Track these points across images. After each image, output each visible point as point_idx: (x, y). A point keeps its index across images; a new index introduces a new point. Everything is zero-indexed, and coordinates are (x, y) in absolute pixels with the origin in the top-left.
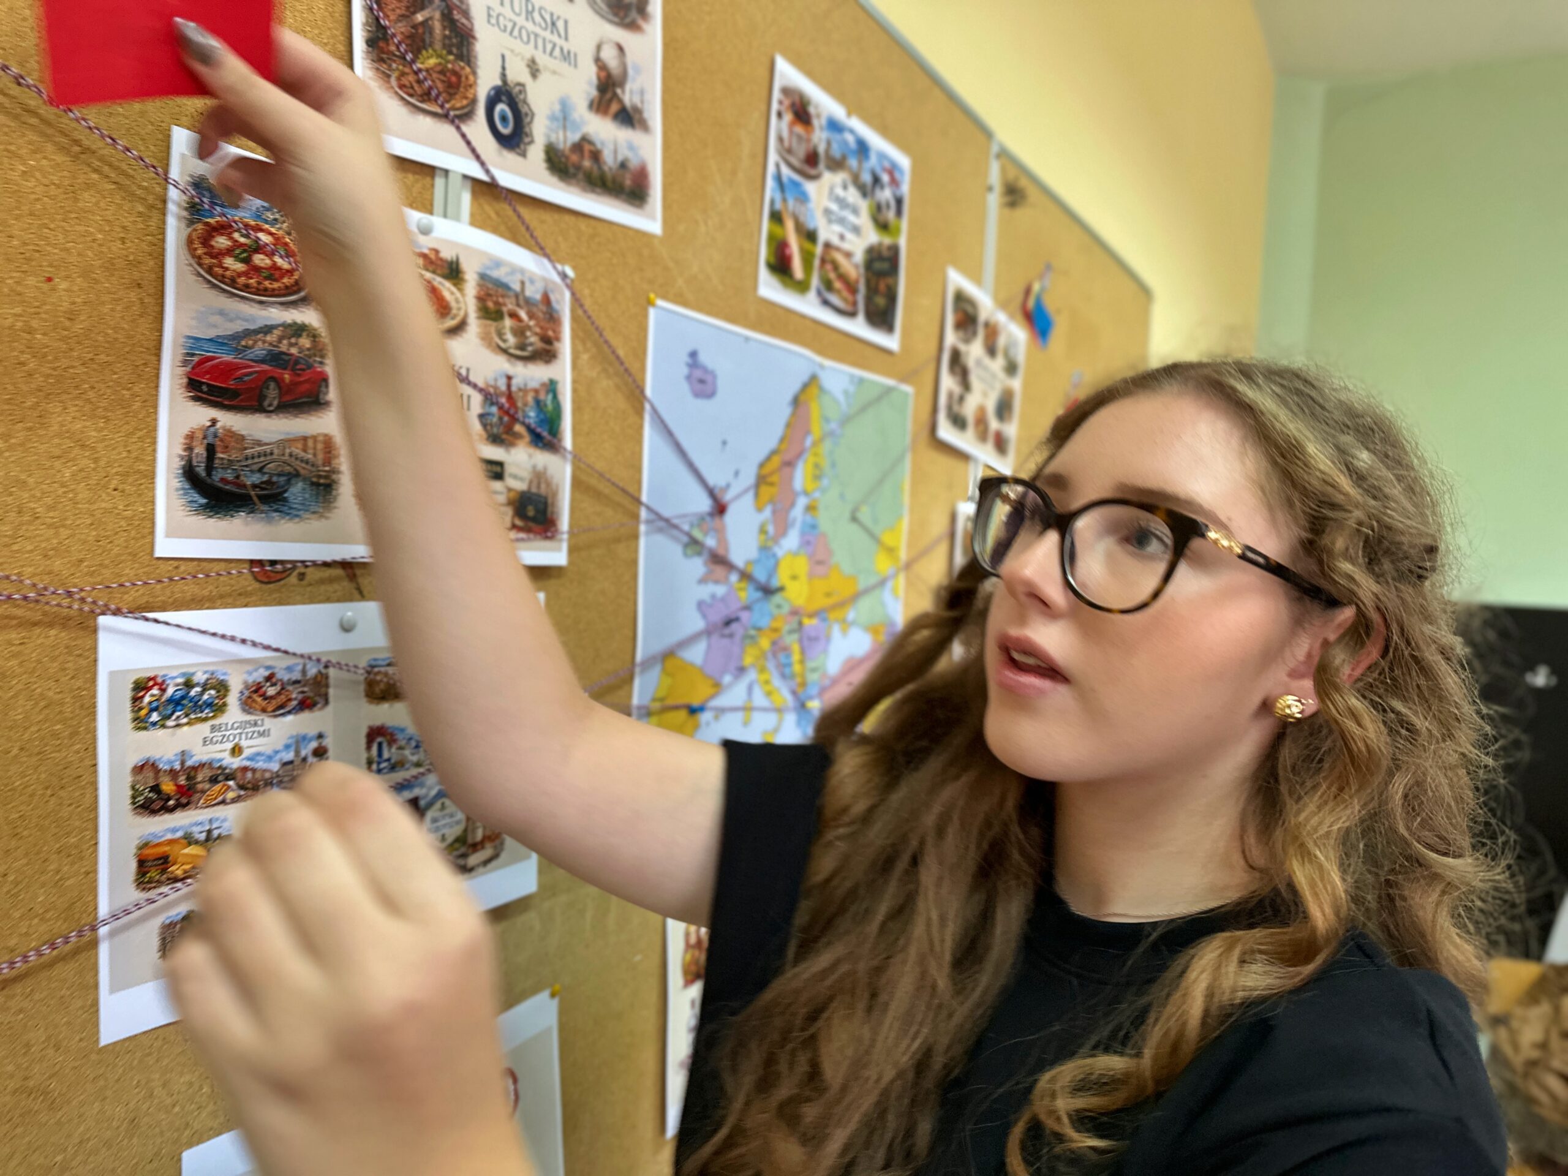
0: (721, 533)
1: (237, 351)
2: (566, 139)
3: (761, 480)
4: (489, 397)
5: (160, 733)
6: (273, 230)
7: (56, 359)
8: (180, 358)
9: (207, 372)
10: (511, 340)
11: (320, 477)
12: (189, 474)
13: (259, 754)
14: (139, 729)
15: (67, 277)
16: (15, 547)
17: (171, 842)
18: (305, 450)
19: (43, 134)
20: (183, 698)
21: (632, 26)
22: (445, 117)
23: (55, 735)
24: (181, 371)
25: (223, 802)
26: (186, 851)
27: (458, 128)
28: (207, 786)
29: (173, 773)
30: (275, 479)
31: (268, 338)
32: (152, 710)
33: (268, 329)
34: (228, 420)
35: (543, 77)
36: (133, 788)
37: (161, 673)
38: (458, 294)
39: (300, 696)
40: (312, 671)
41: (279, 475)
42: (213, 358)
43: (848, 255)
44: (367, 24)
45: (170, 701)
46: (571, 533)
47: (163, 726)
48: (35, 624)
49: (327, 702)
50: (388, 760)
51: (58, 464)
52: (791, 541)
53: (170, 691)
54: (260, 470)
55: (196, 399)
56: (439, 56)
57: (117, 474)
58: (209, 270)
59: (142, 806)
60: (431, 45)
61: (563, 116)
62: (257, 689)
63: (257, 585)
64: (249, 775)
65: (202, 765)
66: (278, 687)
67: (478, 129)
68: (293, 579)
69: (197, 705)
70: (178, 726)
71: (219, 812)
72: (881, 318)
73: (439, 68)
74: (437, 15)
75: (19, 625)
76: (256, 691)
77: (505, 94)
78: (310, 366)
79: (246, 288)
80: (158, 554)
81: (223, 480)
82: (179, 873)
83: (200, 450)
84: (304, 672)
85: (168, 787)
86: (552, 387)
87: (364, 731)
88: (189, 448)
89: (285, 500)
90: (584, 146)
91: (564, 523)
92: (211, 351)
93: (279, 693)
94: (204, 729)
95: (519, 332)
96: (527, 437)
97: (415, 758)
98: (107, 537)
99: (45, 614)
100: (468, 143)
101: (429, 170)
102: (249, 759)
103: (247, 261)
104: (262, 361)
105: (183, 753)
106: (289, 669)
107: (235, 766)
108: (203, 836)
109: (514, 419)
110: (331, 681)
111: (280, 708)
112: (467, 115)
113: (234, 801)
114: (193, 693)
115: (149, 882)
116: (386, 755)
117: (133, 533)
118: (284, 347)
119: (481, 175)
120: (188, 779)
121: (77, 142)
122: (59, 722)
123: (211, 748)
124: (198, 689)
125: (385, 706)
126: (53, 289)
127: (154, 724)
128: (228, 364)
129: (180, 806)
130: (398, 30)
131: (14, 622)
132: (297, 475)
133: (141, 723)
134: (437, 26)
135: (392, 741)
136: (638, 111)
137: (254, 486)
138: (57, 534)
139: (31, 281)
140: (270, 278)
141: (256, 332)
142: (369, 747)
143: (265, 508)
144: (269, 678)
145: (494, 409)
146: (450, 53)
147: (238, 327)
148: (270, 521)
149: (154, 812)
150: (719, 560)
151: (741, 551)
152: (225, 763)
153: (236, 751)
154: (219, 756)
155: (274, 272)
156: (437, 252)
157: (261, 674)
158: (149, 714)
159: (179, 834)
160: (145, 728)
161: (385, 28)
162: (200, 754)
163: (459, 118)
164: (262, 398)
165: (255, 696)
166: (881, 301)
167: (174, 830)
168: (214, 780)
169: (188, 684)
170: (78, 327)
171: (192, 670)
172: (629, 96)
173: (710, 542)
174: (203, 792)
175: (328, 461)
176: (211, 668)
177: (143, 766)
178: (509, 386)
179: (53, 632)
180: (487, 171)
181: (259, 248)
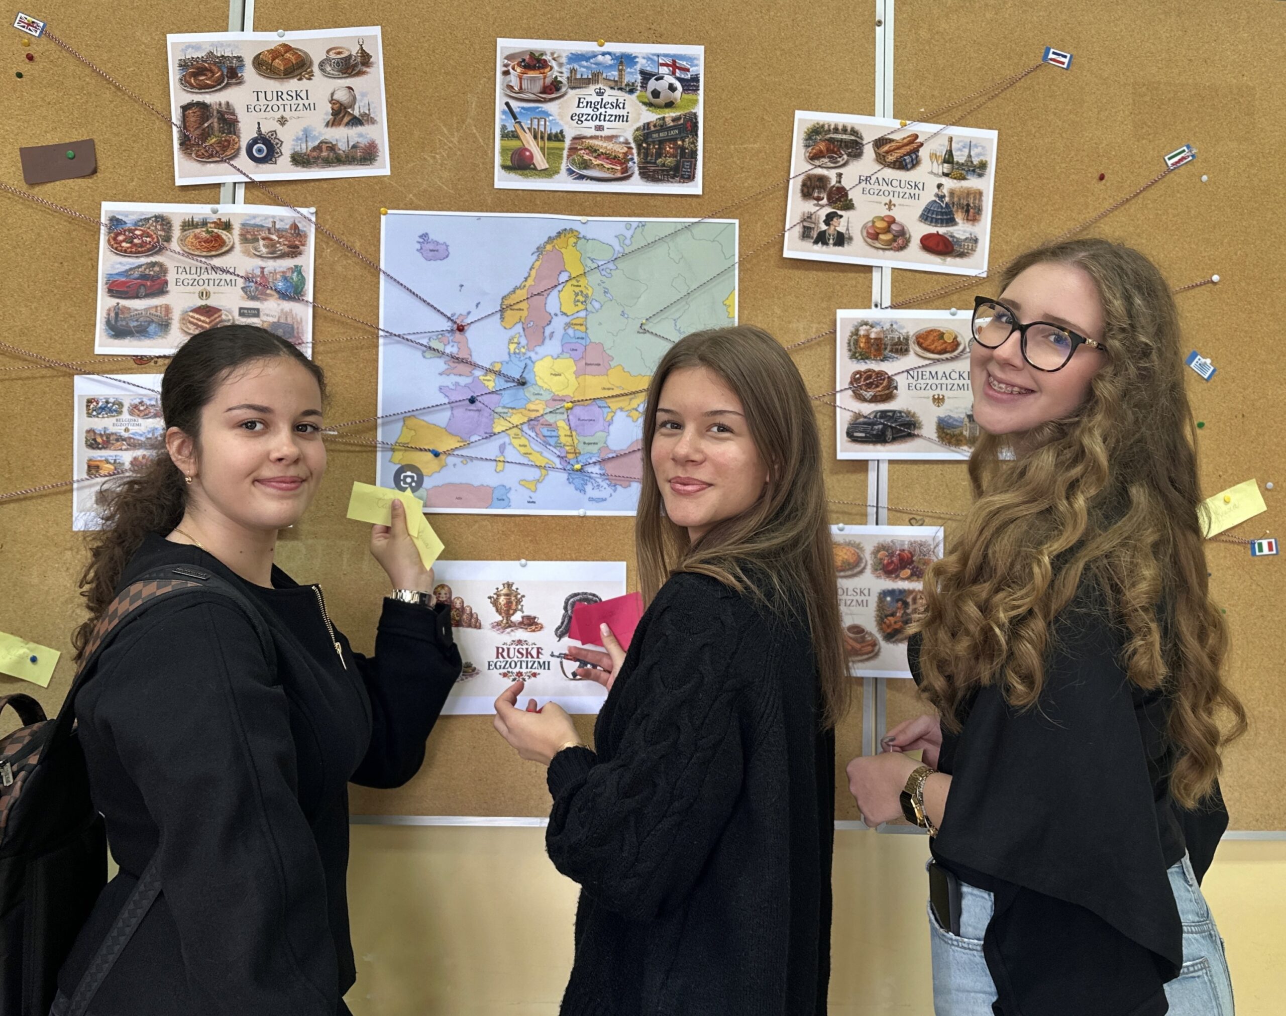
0: (462, 344)
1: (127, 276)
2: (307, 147)
3: (506, 308)
4: (249, 279)
5: (96, 419)
6: (142, 228)
8: (105, 282)
9: (116, 286)
10: (265, 250)
11: (163, 321)
12: (108, 322)
13: (135, 432)
14: (89, 416)
15: (67, 261)
16: (49, 351)
17: (100, 461)
18: (156, 311)
20: (105, 407)
21: (359, 74)
22: (221, 161)
23: (60, 415)
24: (105, 287)
25: (121, 449)
26: (106, 465)
27: (229, 163)
28: (114, 442)
29: (101, 435)
30: (143, 324)
31: (140, 270)
32: (94, 410)
33: (140, 266)
34: (123, 302)
35: (290, 122)
36: (87, 438)
37: (97, 397)
38: (231, 236)
41: (145, 322)
42: (117, 281)
43: (610, 138)
45: (101, 408)
47: (98, 417)
51: (63, 323)
52: (550, 348)
53: (100, 404)
54: (137, 320)
55: (111, 296)
56: (217, 137)
57: (83, 325)
58: (116, 249)
59: (89, 445)
60: (213, 133)
61: (305, 136)
62: (136, 407)
63: (136, 366)
64: (132, 440)
65: (113, 434)
66: (144, 406)
67: (241, 160)
68: (152, 363)
69: (111, 411)
70: (103, 417)
71: (119, 453)
72: (670, 174)
73: (217, 142)
74: (216, 120)
75: (50, 376)
77: (260, 139)
78: (159, 278)
79: (131, 252)
80: (96, 353)
81: (121, 325)
82: (102, 473)
83: (113, 315)
85: (99, 440)
86: (297, 269)
88: (109, 314)
89: (147, 332)
90: (322, 146)
91: (308, 337)
92: (117, 278)
93: (145, 409)
94: (113, 420)
95: (271, 245)
96: (277, 296)
98: (79, 347)
100: (236, 168)
101: (217, 185)
102: (132, 434)
103: (131, 242)
104: (138, 279)
105: (105, 428)
106: (149, 399)
107: (126, 436)
108: (112, 462)
109: (266, 288)
111: (145, 415)
112: (234, 156)
113: (126, 450)
114: (109, 405)
115: (91, 473)
117: (88, 346)
118: (147, 272)
120: (107, 438)
122: (62, 410)
123: (116, 427)
124: (111, 404)
126: (63, 266)
127: (94, 415)
128: (123, 282)
129: (103, 448)
130: (195, 133)
132: (153, 321)
134: (216, 125)
137: (134, 327)
138: (62, 346)
139: (56, 264)
140: (141, 247)
141: (135, 268)
143: (138, 335)
144: (140, 403)
145: (253, 285)
146: (224, 133)
147: (127, 267)
148: (140, 340)
149: (93, 448)
150: (460, 361)
151: (487, 355)
152: (122, 434)
153: (127, 430)
154: (119, 431)
155: (143, 244)
156: (220, 219)
157: (137, 401)
158: (92, 412)
159: (104, 459)
160: (91, 417)
161: (188, 136)
162: (112, 429)
163: (228, 159)
165: (135, 409)
166: (668, 160)
167: (101, 457)
168: (117, 440)
169: (107, 402)
171: (109, 397)
173: (451, 350)
174: (113, 444)
175: (167, 315)
176: (116, 397)
177: (90, 430)
178: (262, 272)
179: (61, 380)
180: (251, 177)
181: (136, 236)
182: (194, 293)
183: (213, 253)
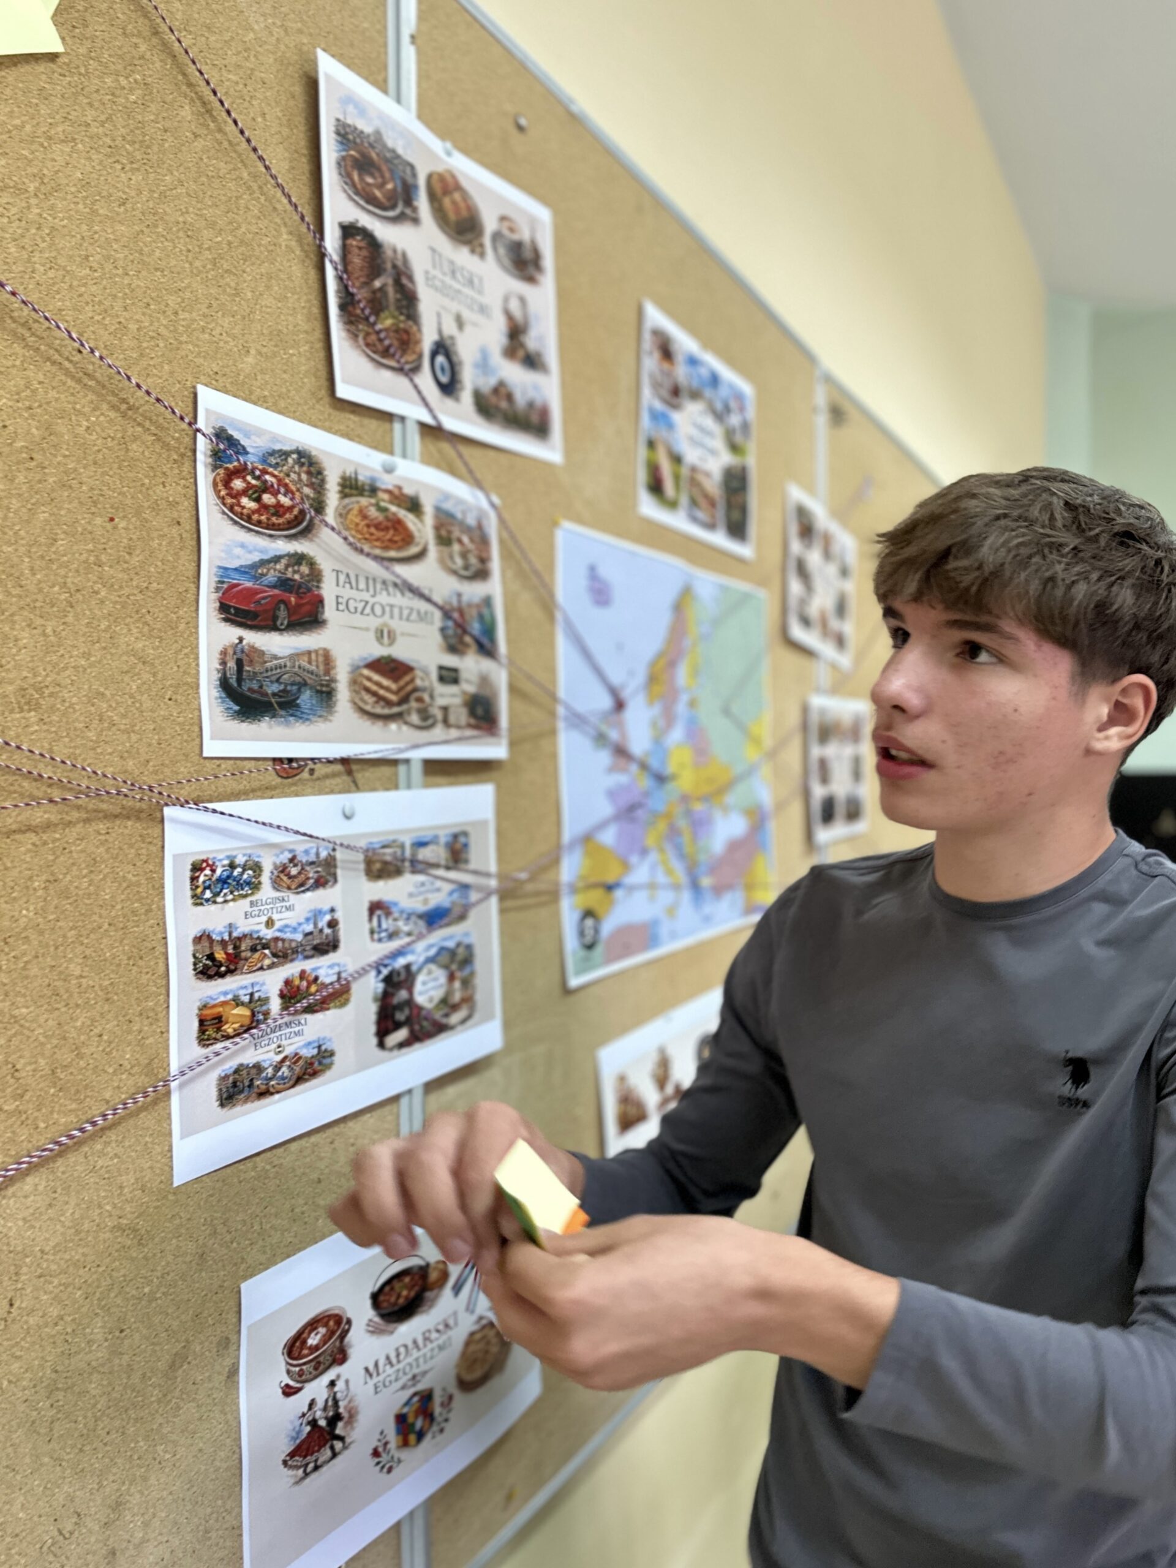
0: (620, 726)
1: (256, 578)
2: (487, 384)
3: (652, 679)
4: (447, 614)
5: (213, 908)
6: (276, 473)
7: (121, 587)
8: (214, 585)
9: (234, 597)
10: (459, 562)
11: (322, 685)
12: (224, 684)
13: (287, 926)
14: (196, 904)
15: (124, 517)
16: (99, 750)
17: (224, 1003)
18: (310, 662)
19: (98, 394)
20: (228, 877)
21: (531, 280)
22: (400, 370)
23: (134, 912)
24: (215, 596)
26: (235, 1011)
27: (411, 380)
28: (249, 954)
29: (223, 943)
30: (289, 688)
31: (278, 567)
32: (205, 888)
33: (277, 559)
34: (254, 638)
35: (468, 329)
36: (194, 956)
37: (211, 856)
38: (419, 525)
39: (316, 876)
40: (324, 854)
41: (292, 684)
42: (237, 585)
43: (708, 475)
44: (338, 291)
45: (219, 880)
46: (511, 729)
47: (215, 902)
48: (116, 817)
49: (336, 881)
50: (386, 930)
51: (127, 679)
52: (677, 735)
54: (278, 680)
55: (226, 620)
56: (394, 317)
57: (171, 686)
58: (231, 509)
59: (201, 972)
60: (387, 307)
61: (484, 365)
62: (283, 869)
63: (279, 780)
64: (280, 944)
65: (245, 936)
66: (299, 868)
67: (425, 380)
68: (305, 775)
69: (240, 885)
70: (226, 901)
71: (258, 977)
72: (737, 529)
73: (394, 328)
74: (390, 281)
75: (106, 817)
76: (282, 872)
77: (442, 348)
78: (309, 590)
79: (259, 523)
80: (205, 754)
81: (250, 689)
82: (230, 1031)
84: (317, 854)
85: (220, 956)
86: (488, 601)
87: (366, 906)
88: (223, 663)
89: (298, 706)
90: (501, 390)
91: (504, 721)
92: (236, 579)
93: (300, 873)
94: (244, 904)
95: (464, 555)
96: (474, 647)
97: (406, 929)
98: (166, 740)
99: (123, 807)
100: (419, 392)
101: (387, 417)
102: (279, 930)
103: (258, 500)
104: (274, 587)
105: (230, 925)
106: (307, 852)
107: (269, 937)
108: (246, 999)
109: (465, 631)
110: (339, 864)
111: (301, 887)
112: (416, 369)
113: (270, 967)
114: (236, 873)
115: (208, 1039)
116: (384, 926)
117: (185, 737)
118: (289, 575)
119: (428, 419)
120: (236, 948)
121: (124, 401)
122: (137, 901)
123: (251, 921)
124: (239, 870)
125: (381, 884)
126: (115, 528)
127: (207, 900)
128: (248, 589)
129: (230, 972)
130: (361, 294)
131: (101, 815)
132: (305, 684)
133: (198, 900)
134: (391, 291)
135: (388, 914)
136: (539, 355)
137: (274, 694)
138: (129, 738)
139: (98, 521)
140: (277, 514)
141: (269, 561)
142: (370, 919)
143: (283, 713)
144: (292, 860)
145: (450, 624)
146: (401, 314)
147: (256, 557)
149: (210, 977)
150: (621, 752)
151: (639, 742)
152: (261, 934)
153: (270, 923)
154: (256, 928)
155: (278, 510)
156: (400, 488)
157: (285, 857)
158: (203, 892)
159: (230, 997)
160: (201, 904)
161: (352, 295)
162: (244, 927)
163: (410, 371)
164: (275, 618)
165: (282, 876)
166: (736, 515)
167: (225, 993)
168: (254, 949)
169: (232, 866)
170: (135, 560)
171: (234, 853)
172: (531, 342)
173: (614, 735)
174: (246, 959)
175: (327, 672)
176: (249, 852)
177: (201, 937)
178: (459, 601)
179: (129, 823)
180: (435, 417)
181: (266, 488)
182: (367, 629)
183: (392, 554)
